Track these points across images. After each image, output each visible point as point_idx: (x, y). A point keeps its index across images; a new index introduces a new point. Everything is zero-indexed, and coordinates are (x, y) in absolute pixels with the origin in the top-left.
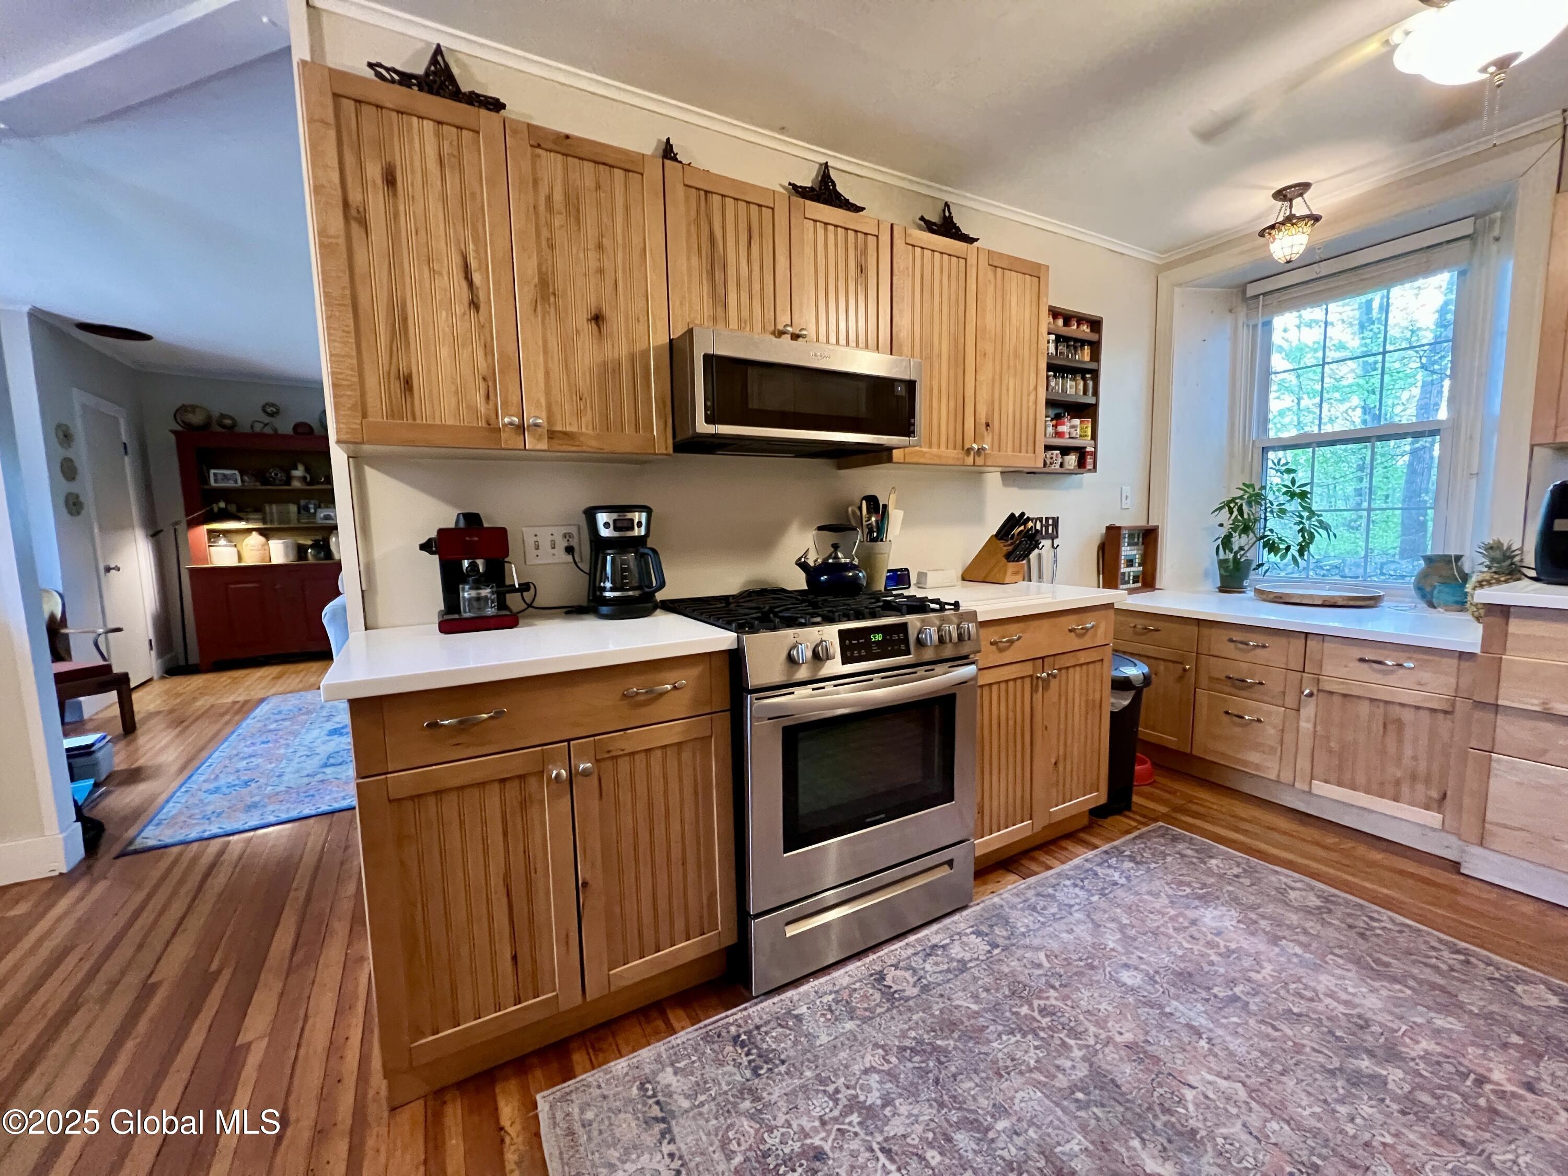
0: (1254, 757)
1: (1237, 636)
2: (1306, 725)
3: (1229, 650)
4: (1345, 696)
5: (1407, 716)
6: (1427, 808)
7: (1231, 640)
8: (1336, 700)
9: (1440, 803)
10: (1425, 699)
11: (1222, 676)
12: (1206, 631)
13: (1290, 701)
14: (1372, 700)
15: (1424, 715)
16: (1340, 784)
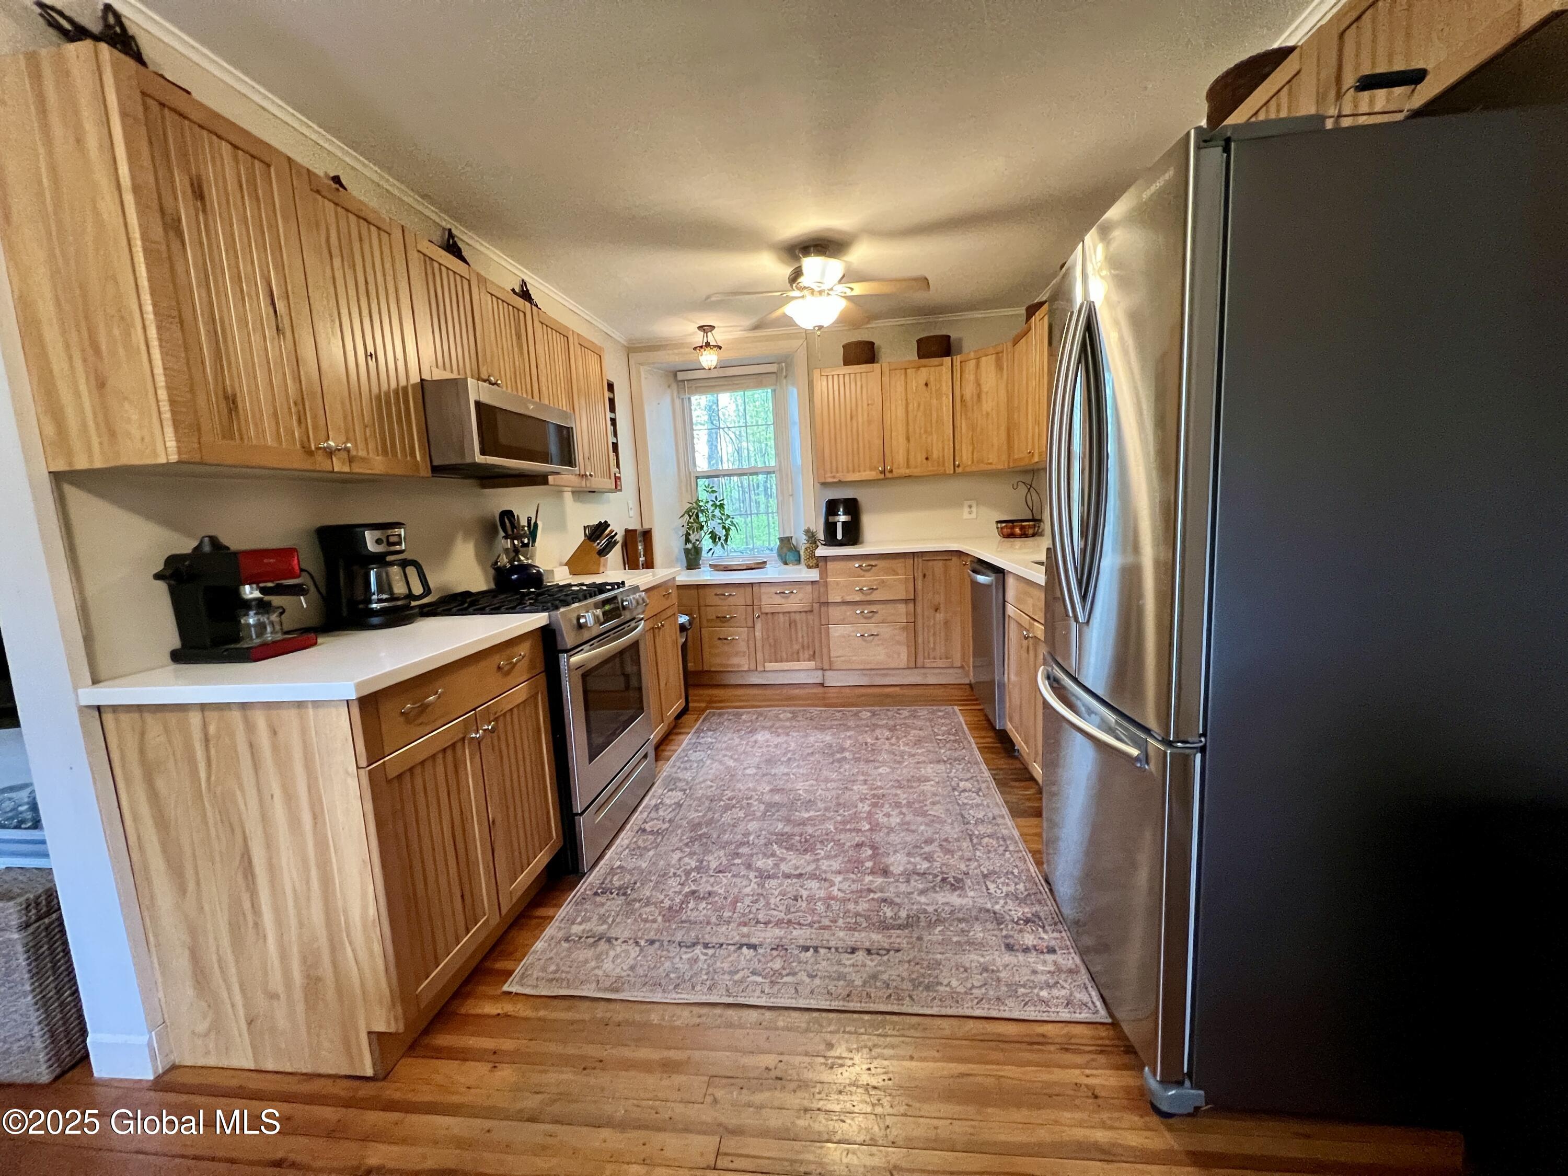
0: (735, 660)
1: (719, 591)
2: (758, 634)
3: (717, 601)
4: (772, 613)
5: (797, 617)
6: (809, 660)
7: (716, 595)
8: (769, 616)
9: (813, 657)
10: (803, 607)
11: (714, 617)
12: (701, 591)
13: (750, 624)
14: (784, 613)
15: (804, 614)
16: (776, 661)
